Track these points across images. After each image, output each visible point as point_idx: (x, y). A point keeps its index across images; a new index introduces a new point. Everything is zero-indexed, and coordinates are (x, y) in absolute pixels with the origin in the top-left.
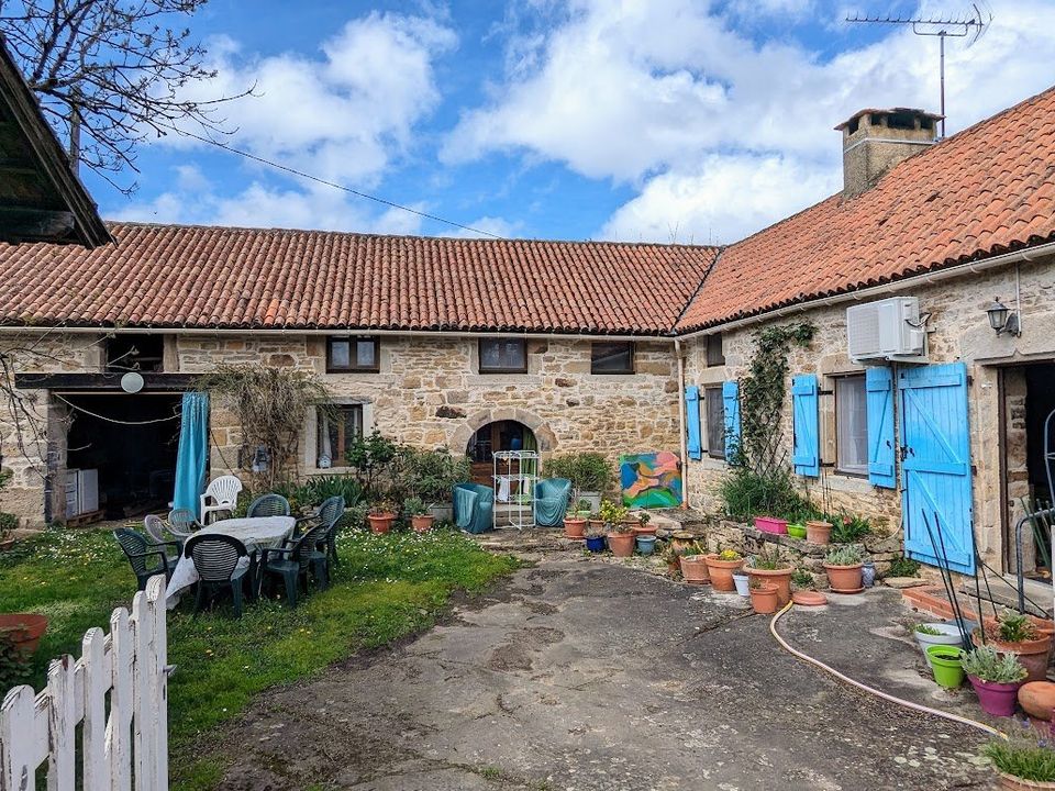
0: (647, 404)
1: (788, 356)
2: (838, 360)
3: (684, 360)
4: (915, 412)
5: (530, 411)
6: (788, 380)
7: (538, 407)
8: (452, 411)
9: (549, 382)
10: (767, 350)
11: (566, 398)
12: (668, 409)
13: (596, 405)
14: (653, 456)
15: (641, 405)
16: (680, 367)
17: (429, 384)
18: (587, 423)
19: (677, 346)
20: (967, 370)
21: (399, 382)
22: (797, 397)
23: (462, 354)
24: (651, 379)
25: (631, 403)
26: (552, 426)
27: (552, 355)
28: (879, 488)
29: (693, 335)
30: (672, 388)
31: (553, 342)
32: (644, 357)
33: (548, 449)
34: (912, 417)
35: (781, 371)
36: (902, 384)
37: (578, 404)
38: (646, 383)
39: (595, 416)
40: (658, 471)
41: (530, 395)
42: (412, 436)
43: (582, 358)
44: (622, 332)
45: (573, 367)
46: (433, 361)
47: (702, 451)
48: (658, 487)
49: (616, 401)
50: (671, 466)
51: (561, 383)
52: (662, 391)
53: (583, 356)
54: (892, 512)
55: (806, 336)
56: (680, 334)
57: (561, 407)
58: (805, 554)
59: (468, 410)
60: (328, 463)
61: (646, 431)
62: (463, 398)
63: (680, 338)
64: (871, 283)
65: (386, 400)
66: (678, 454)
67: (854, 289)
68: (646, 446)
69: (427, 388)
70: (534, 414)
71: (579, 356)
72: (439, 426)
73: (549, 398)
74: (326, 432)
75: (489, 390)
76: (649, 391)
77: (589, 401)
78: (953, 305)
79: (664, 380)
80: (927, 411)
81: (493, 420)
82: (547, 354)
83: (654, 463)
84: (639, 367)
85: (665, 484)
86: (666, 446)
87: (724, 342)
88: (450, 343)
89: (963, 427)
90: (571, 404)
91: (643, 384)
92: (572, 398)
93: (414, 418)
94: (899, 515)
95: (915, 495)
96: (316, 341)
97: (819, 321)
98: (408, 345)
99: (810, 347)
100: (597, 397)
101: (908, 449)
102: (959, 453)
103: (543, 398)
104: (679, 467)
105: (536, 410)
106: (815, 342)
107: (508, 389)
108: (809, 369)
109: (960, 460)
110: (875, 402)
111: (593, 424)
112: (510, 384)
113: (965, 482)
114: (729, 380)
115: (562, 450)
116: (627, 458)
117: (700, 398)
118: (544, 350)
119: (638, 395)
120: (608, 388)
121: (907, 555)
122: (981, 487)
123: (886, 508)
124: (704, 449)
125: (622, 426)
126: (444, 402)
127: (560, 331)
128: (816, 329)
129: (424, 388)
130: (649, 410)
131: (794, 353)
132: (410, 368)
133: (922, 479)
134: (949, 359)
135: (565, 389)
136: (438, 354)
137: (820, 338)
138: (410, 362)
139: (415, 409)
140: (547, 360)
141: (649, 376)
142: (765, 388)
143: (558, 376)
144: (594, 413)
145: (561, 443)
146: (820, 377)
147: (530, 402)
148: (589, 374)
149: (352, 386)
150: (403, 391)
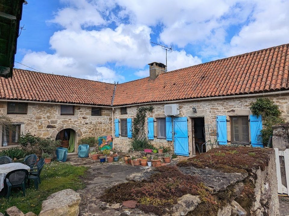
0: (105, 123)
1: (146, 114)
2: (159, 115)
3: (114, 112)
4: (177, 126)
5: (75, 126)
6: (146, 119)
7: (77, 125)
8: (52, 126)
9: (81, 118)
10: (141, 112)
11: (85, 122)
12: (109, 125)
13: (93, 124)
14: (106, 137)
15: (103, 124)
16: (113, 114)
17: (45, 118)
18: (90, 129)
19: (113, 109)
20: (187, 118)
21: (34, 117)
22: (149, 122)
23: (55, 109)
24: (106, 117)
25: (101, 123)
26: (81, 130)
27: (82, 110)
28: (168, 141)
29: (119, 107)
30: (111, 119)
31: (82, 107)
32: (104, 111)
33: (80, 136)
34: (176, 127)
35: (144, 117)
36: (174, 120)
37: (88, 124)
38: (105, 118)
39: (92, 127)
40: (107, 141)
41: (75, 121)
42: (38, 134)
43: (89, 111)
44: (100, 105)
45: (87, 114)
46: (46, 111)
47: (119, 135)
48: (107, 144)
49: (98, 123)
50: (110, 139)
51: (84, 118)
52: (108, 120)
53: (90, 111)
54: (171, 146)
55: (151, 110)
56: (114, 106)
57: (83, 124)
58: (159, 156)
59: (57, 126)
60: (7, 144)
61: (105, 130)
62: (55, 122)
63: (115, 107)
64: (169, 100)
65: (30, 123)
66: (112, 136)
67: (164, 101)
68: (104, 134)
69: (44, 119)
70: (76, 127)
71: (88, 111)
72: (48, 131)
73: (81, 122)
74: (5, 134)
75: (64, 120)
76: (106, 120)
77: (91, 123)
78: (184, 106)
79: (109, 117)
80: (179, 126)
81: (64, 128)
82: (80, 110)
83: (106, 139)
84: (103, 114)
85: (109, 144)
86: (109, 134)
87: (127, 109)
88: (51, 106)
89: (187, 129)
90: (86, 124)
91: (104, 118)
92: (87, 122)
93: (39, 129)
94: (173, 146)
95: (177, 142)
96: (4, 103)
97: (154, 106)
98: (38, 106)
99: (152, 112)
100: (93, 122)
101: (175, 133)
102: (186, 134)
103: (79, 122)
104: (112, 139)
105: (77, 126)
106: (153, 111)
107: (69, 120)
108: (152, 116)
109: (186, 135)
110: (168, 124)
111: (92, 129)
112: (70, 118)
113: (187, 139)
114: (129, 118)
115: (84, 136)
116: (100, 137)
117: (119, 122)
118: (80, 109)
119: (103, 121)
120: (95, 119)
121: (175, 154)
122: (190, 140)
123: (170, 145)
124: (120, 134)
125: (98, 129)
126: (49, 124)
127: (85, 104)
128: (153, 108)
129: (42, 119)
130: (106, 125)
131: (148, 113)
132: (38, 113)
133: (178, 139)
134: (184, 116)
135: (85, 120)
136: (48, 109)
137: (154, 110)
138: (38, 111)
139: (40, 126)
140: (80, 111)
141: (105, 116)
142: (140, 120)
143: (83, 116)
144: (92, 126)
145: (83, 134)
146: (154, 118)
147: (76, 123)
148: (91, 116)
149: (17, 118)
150: (35, 120)
